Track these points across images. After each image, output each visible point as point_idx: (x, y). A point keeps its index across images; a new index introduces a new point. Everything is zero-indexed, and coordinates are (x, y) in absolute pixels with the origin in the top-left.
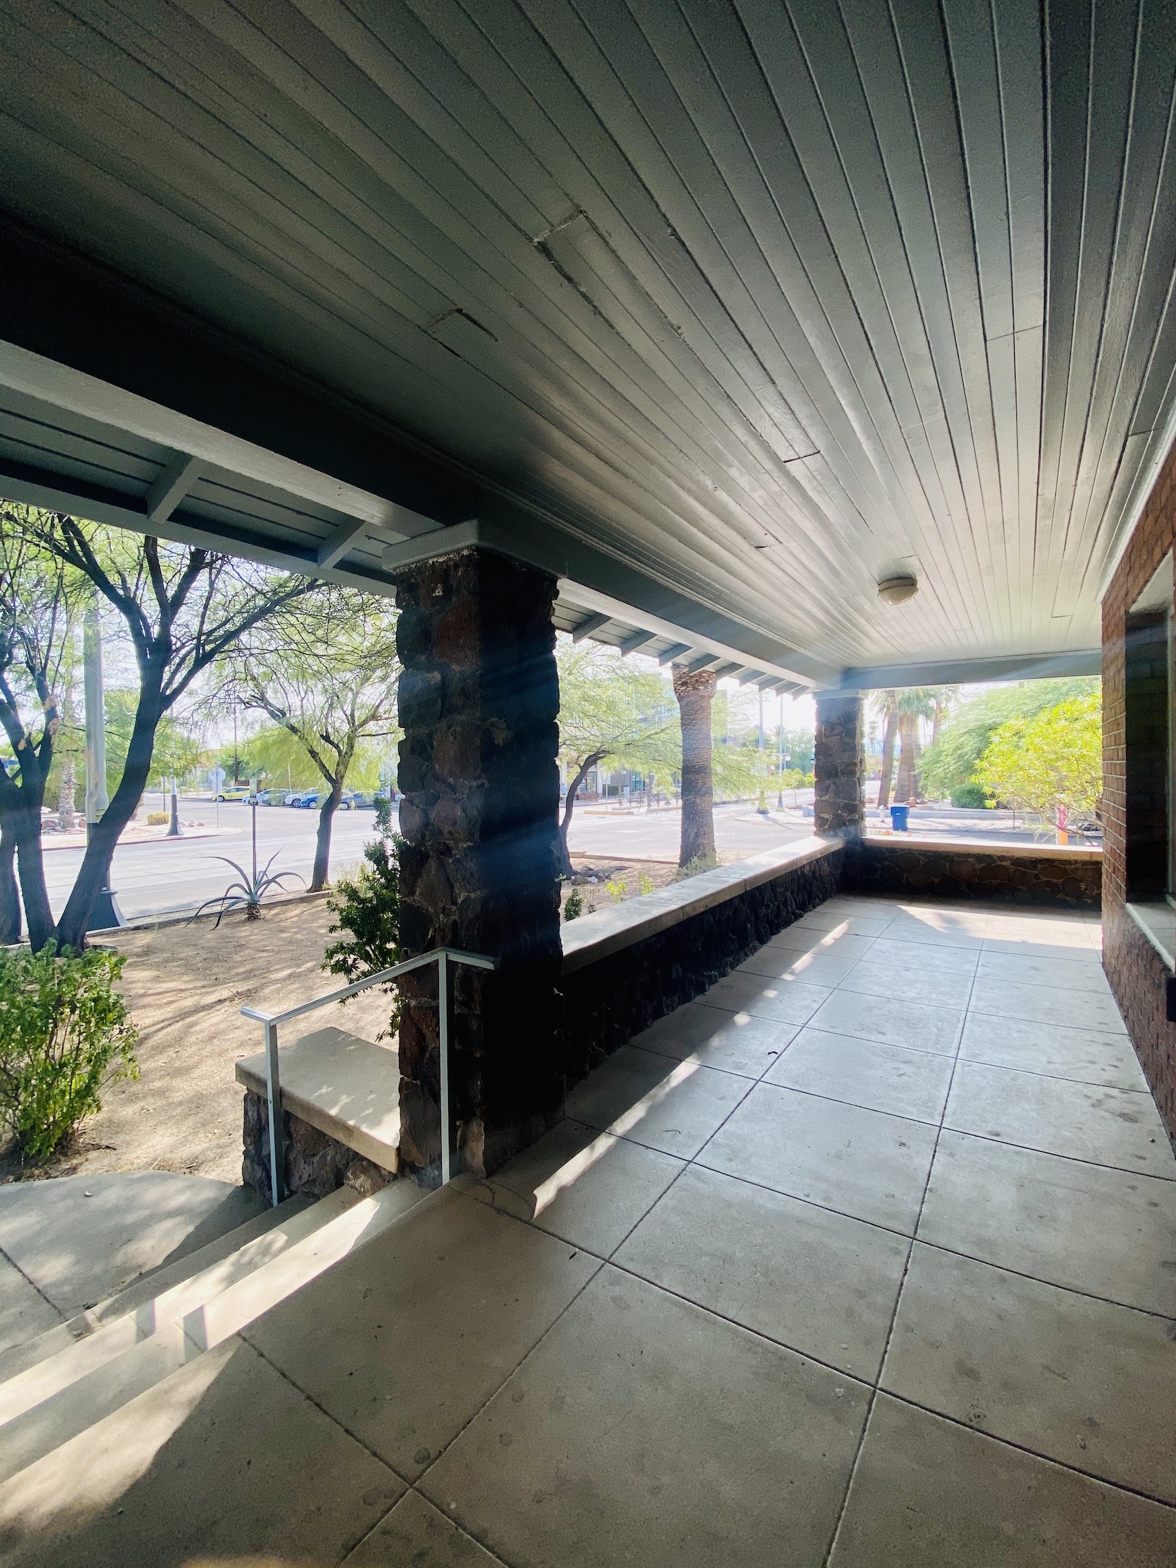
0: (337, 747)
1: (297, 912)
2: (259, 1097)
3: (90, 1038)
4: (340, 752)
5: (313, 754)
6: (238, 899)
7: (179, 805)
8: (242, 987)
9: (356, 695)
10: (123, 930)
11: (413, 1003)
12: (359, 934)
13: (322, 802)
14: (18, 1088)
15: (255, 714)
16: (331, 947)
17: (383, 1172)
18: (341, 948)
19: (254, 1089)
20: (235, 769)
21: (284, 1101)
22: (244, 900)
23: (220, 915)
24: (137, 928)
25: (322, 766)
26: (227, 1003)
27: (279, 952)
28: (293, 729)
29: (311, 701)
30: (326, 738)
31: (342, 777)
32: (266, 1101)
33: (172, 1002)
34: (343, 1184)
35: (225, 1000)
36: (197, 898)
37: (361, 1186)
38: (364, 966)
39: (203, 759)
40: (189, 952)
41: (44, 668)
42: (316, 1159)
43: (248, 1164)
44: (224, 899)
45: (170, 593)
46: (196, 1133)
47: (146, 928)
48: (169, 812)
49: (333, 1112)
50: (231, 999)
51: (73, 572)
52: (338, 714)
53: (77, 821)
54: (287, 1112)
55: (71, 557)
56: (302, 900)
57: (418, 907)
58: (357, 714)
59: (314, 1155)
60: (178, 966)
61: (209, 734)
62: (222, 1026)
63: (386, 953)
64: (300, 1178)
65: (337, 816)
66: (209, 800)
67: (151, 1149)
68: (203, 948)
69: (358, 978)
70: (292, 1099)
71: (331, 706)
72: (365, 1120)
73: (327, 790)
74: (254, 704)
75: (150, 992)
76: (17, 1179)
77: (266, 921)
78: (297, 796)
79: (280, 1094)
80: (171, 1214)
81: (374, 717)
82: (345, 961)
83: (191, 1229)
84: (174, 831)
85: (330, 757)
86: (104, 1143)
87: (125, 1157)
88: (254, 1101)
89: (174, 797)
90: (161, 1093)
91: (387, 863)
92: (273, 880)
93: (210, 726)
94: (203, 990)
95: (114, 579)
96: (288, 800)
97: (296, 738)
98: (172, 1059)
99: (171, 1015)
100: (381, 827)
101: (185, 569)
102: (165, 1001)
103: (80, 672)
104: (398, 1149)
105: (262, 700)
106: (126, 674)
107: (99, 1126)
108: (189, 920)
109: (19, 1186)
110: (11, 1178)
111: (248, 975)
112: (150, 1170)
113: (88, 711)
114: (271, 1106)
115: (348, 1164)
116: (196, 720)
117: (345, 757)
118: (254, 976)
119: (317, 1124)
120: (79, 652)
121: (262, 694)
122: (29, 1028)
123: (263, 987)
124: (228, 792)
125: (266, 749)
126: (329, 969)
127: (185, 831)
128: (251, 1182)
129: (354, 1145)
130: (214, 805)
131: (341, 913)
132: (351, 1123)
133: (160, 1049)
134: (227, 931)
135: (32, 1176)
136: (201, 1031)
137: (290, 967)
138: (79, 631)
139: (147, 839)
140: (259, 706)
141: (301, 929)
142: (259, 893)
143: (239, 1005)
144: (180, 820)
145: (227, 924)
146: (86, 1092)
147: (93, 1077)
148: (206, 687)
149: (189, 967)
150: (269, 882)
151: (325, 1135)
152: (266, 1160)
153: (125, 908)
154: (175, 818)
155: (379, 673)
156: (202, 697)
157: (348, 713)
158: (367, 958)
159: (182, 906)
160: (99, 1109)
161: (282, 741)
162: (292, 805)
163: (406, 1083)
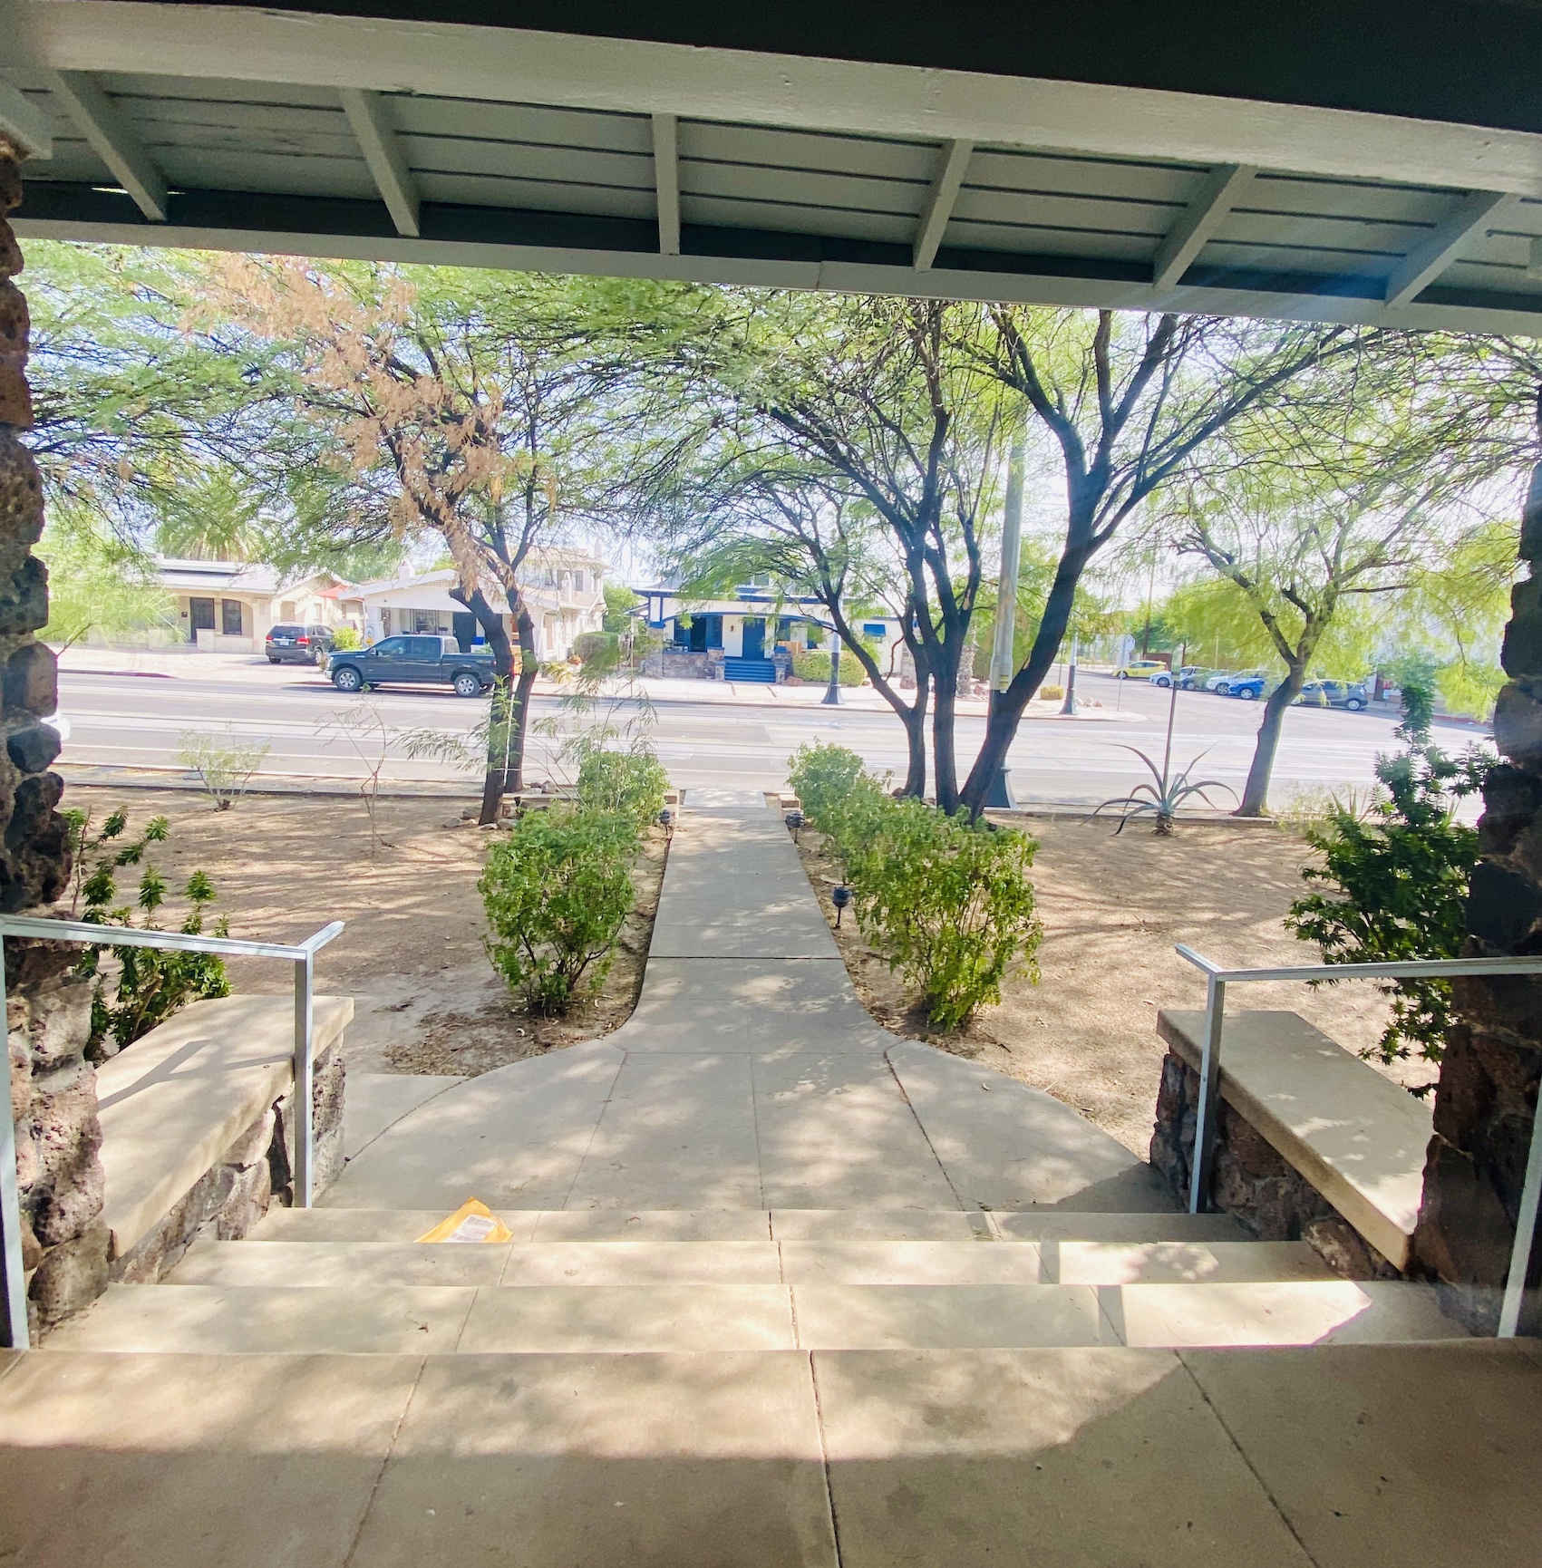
0: (1304, 607)
1: (1223, 838)
2: (1185, 1066)
3: (999, 922)
4: (1310, 617)
5: (1267, 618)
6: (1147, 805)
7: (1077, 679)
8: (1151, 917)
9: (1345, 529)
10: (1015, 813)
11: (1479, 1029)
12: (1355, 891)
13: (1270, 689)
14: (930, 950)
15: (1190, 562)
16: (1301, 899)
17: (1374, 1257)
18: (1317, 905)
19: (1181, 1051)
20: (1149, 637)
21: (1223, 1084)
22: (1153, 807)
23: (1123, 820)
24: (1030, 815)
25: (1279, 636)
26: (1131, 931)
27: (1198, 885)
28: (1243, 582)
29: (1273, 538)
30: (1290, 594)
31: (1308, 655)
32: (1196, 1076)
33: (1068, 909)
34: (1298, 1238)
35: (1128, 927)
36: (1094, 795)
37: (1332, 1256)
38: (1352, 942)
39: (1117, 621)
40: (1083, 855)
41: (972, 515)
42: (1259, 1184)
43: (1160, 1140)
44: (1128, 801)
45: (1115, 405)
46: (1093, 1074)
47: (1040, 816)
48: (1064, 688)
49: (1299, 1131)
50: (1136, 928)
51: (1012, 395)
52: (1313, 558)
53: (972, 687)
54: (1224, 1101)
55: (1011, 381)
56: (1228, 824)
57: (1514, 875)
58: (1344, 557)
59: (1258, 1176)
60: (1075, 869)
61: (1127, 590)
62: (1125, 957)
63: (1393, 934)
64: (1233, 1195)
65: (1289, 714)
66: (1109, 676)
67: (1045, 1069)
68: (1102, 855)
69: (1340, 958)
70: (1233, 1085)
71: (1304, 545)
72: (1351, 1166)
73: (1277, 672)
74: (1191, 547)
75: (1045, 890)
76: (923, 1040)
77: (1180, 841)
78: (1225, 679)
79: (1218, 1075)
80: (1067, 1155)
81: (1373, 561)
82: (1321, 925)
83: (1088, 1183)
84: (1068, 709)
85: (1293, 621)
86: (1000, 1040)
87: (1019, 1065)
88: (1179, 1067)
89: (1072, 668)
90: (1055, 1009)
91: (1411, 791)
92: (1195, 788)
93: (1130, 578)
94: (1103, 907)
95: (1052, 398)
96: (1211, 685)
97: (1243, 594)
98: (1067, 975)
99: (1065, 924)
100: (1409, 734)
101: (1136, 370)
102: (1060, 905)
103: (999, 517)
104: (1412, 1239)
105: (1202, 541)
106: (1044, 517)
107: (994, 1019)
108: (1084, 817)
109: (925, 1047)
110: (918, 1036)
111: (1158, 905)
112: (1042, 1092)
113: (1003, 562)
114: (1203, 1085)
115: (1313, 1214)
116: (1115, 570)
117: (1317, 622)
118: (1165, 908)
119: (1269, 1137)
120: (1001, 494)
121: (1204, 533)
122: (948, 890)
123: (1178, 925)
124: (1133, 666)
125: (1198, 609)
126: (1294, 929)
127: (1080, 711)
128: (1161, 1165)
129: (1330, 1195)
130: (1117, 682)
131: (1330, 853)
132: (1327, 1160)
133: (1056, 960)
134: (1131, 843)
135: (933, 1043)
136: (1100, 956)
137: (1212, 910)
138: (1004, 471)
139: (1040, 715)
140: (1198, 550)
141: (1231, 864)
142: (1174, 802)
143: (1145, 937)
144: (1076, 697)
145: (1130, 833)
146: (989, 979)
147: (998, 965)
148: (1132, 528)
149: (1085, 874)
150: (1188, 790)
151: (1280, 1157)
152: (1184, 1149)
153: (1016, 789)
154: (1070, 692)
155: (1391, 490)
156: (1126, 540)
157: (1330, 555)
158: (1361, 931)
159: (1075, 800)
160: (998, 1002)
161: (1225, 599)
162: (1216, 692)
163: (1445, 1147)
